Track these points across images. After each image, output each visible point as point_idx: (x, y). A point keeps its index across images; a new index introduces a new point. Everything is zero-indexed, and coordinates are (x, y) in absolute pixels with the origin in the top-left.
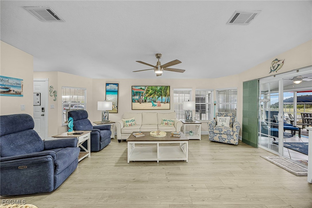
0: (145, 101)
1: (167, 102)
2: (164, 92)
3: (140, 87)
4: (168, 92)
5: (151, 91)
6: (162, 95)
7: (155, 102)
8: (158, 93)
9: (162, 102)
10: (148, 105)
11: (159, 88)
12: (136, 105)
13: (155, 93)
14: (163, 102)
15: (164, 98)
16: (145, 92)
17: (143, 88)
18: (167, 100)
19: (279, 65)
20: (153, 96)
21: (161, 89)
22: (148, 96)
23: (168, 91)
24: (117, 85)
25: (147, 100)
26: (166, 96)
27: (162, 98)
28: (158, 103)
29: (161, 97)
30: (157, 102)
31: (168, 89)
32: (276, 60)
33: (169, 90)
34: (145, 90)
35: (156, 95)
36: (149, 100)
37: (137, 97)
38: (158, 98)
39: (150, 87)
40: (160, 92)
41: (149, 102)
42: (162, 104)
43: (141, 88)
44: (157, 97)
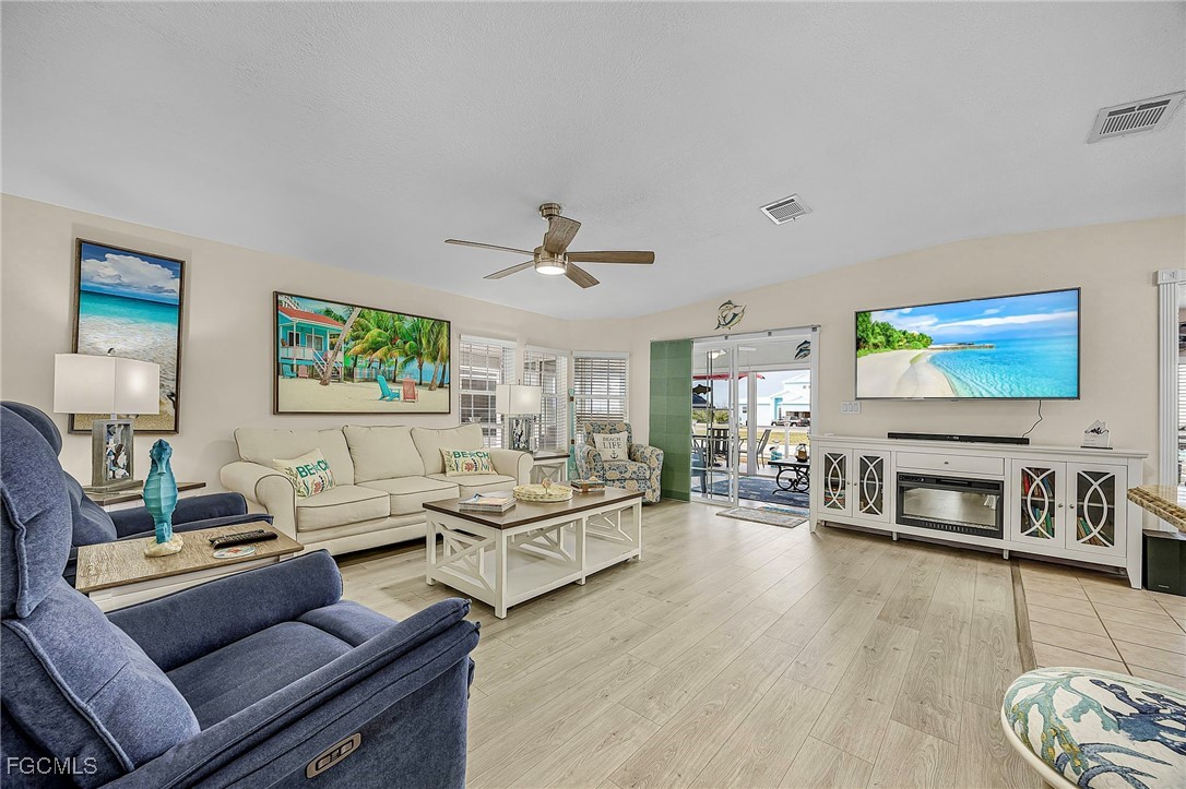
0: (350, 375)
1: (441, 386)
2: (429, 342)
3: (323, 306)
4: (445, 345)
5: (375, 331)
6: (420, 355)
7: (394, 381)
8: (405, 343)
9: (421, 384)
10: (363, 394)
11: (408, 324)
12: (299, 391)
13: (392, 341)
14: (426, 385)
15: (428, 365)
16: (346, 331)
17: (339, 310)
18: (440, 378)
19: (735, 315)
20: (385, 355)
21: (416, 328)
22: (364, 352)
23: (443, 341)
24: (178, 267)
25: (357, 370)
26: (435, 359)
27: (421, 366)
28: (407, 388)
29: (415, 363)
30: (401, 383)
31: (445, 333)
32: (729, 303)
33: (446, 338)
34: (350, 322)
35: (396, 353)
36: (366, 371)
37: (306, 353)
38: (405, 362)
39: (373, 313)
40: (415, 340)
41: (366, 380)
42: (421, 392)
43: (328, 312)
44: (401, 360)
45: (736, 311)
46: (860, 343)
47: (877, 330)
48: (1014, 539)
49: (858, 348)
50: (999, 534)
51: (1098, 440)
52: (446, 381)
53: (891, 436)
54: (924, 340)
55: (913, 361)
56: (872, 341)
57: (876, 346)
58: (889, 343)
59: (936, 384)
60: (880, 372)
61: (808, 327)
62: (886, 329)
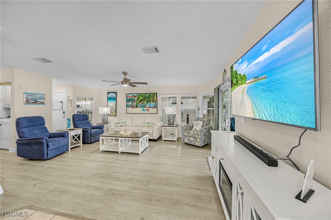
0: (137, 106)
1: (155, 108)
2: (152, 98)
3: (133, 95)
4: (156, 98)
5: (141, 98)
6: (150, 101)
7: (145, 107)
8: (147, 99)
10: (139, 110)
11: (147, 95)
12: (130, 110)
13: (144, 99)
14: (151, 108)
15: (152, 103)
16: (136, 98)
17: (135, 95)
18: (155, 106)
20: (143, 102)
21: (149, 96)
22: (139, 102)
23: (155, 98)
24: (116, 93)
25: (138, 106)
26: (153, 102)
27: (150, 104)
28: (147, 108)
29: (149, 103)
31: (156, 96)
33: (156, 97)
34: (137, 97)
35: (145, 101)
36: (140, 106)
37: (130, 103)
38: (147, 103)
39: (141, 94)
40: (149, 98)
41: (140, 107)
42: (150, 109)
43: (133, 96)
44: (146, 103)
52: (156, 106)
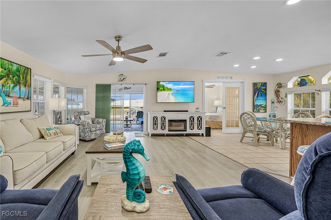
1: (28, 99)
2: (23, 77)
4: (29, 80)
6: (19, 83)
7: (9, 96)
8: (14, 77)
9: (20, 98)
11: (15, 67)
13: (8, 75)
14: (22, 98)
15: (23, 89)
18: (27, 95)
19: (124, 79)
20: (5, 82)
21: (18, 70)
23: (29, 77)
27: (20, 89)
28: (14, 99)
29: (18, 87)
30: (12, 97)
31: (29, 74)
32: (122, 75)
33: (29, 76)
35: (9, 82)
38: (14, 87)
40: (18, 76)
42: (20, 101)
44: (12, 85)
45: (124, 77)
46: (158, 89)
47: (162, 86)
48: (189, 131)
49: (157, 90)
50: (186, 131)
51: (197, 110)
52: (30, 96)
53: (165, 111)
54: (170, 89)
55: (168, 94)
56: (160, 89)
57: (161, 90)
58: (164, 90)
59: (172, 99)
60: (163, 96)
61: (144, 84)
62: (163, 86)
